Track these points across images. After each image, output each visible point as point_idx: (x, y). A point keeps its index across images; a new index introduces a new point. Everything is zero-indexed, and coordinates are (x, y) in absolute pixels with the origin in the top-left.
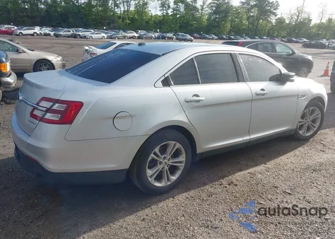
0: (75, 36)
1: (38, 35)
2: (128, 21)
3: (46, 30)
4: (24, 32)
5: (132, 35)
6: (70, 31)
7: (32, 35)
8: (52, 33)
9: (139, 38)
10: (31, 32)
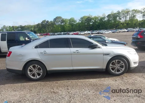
0: (98, 33)
1: (86, 34)
2: (125, 25)
3: (89, 32)
4: (81, 33)
5: (124, 31)
6: (97, 32)
7: (84, 34)
8: (91, 33)
9: (127, 32)
10: (84, 33)
